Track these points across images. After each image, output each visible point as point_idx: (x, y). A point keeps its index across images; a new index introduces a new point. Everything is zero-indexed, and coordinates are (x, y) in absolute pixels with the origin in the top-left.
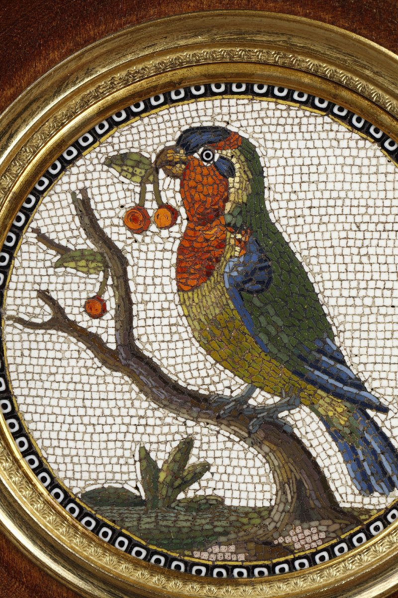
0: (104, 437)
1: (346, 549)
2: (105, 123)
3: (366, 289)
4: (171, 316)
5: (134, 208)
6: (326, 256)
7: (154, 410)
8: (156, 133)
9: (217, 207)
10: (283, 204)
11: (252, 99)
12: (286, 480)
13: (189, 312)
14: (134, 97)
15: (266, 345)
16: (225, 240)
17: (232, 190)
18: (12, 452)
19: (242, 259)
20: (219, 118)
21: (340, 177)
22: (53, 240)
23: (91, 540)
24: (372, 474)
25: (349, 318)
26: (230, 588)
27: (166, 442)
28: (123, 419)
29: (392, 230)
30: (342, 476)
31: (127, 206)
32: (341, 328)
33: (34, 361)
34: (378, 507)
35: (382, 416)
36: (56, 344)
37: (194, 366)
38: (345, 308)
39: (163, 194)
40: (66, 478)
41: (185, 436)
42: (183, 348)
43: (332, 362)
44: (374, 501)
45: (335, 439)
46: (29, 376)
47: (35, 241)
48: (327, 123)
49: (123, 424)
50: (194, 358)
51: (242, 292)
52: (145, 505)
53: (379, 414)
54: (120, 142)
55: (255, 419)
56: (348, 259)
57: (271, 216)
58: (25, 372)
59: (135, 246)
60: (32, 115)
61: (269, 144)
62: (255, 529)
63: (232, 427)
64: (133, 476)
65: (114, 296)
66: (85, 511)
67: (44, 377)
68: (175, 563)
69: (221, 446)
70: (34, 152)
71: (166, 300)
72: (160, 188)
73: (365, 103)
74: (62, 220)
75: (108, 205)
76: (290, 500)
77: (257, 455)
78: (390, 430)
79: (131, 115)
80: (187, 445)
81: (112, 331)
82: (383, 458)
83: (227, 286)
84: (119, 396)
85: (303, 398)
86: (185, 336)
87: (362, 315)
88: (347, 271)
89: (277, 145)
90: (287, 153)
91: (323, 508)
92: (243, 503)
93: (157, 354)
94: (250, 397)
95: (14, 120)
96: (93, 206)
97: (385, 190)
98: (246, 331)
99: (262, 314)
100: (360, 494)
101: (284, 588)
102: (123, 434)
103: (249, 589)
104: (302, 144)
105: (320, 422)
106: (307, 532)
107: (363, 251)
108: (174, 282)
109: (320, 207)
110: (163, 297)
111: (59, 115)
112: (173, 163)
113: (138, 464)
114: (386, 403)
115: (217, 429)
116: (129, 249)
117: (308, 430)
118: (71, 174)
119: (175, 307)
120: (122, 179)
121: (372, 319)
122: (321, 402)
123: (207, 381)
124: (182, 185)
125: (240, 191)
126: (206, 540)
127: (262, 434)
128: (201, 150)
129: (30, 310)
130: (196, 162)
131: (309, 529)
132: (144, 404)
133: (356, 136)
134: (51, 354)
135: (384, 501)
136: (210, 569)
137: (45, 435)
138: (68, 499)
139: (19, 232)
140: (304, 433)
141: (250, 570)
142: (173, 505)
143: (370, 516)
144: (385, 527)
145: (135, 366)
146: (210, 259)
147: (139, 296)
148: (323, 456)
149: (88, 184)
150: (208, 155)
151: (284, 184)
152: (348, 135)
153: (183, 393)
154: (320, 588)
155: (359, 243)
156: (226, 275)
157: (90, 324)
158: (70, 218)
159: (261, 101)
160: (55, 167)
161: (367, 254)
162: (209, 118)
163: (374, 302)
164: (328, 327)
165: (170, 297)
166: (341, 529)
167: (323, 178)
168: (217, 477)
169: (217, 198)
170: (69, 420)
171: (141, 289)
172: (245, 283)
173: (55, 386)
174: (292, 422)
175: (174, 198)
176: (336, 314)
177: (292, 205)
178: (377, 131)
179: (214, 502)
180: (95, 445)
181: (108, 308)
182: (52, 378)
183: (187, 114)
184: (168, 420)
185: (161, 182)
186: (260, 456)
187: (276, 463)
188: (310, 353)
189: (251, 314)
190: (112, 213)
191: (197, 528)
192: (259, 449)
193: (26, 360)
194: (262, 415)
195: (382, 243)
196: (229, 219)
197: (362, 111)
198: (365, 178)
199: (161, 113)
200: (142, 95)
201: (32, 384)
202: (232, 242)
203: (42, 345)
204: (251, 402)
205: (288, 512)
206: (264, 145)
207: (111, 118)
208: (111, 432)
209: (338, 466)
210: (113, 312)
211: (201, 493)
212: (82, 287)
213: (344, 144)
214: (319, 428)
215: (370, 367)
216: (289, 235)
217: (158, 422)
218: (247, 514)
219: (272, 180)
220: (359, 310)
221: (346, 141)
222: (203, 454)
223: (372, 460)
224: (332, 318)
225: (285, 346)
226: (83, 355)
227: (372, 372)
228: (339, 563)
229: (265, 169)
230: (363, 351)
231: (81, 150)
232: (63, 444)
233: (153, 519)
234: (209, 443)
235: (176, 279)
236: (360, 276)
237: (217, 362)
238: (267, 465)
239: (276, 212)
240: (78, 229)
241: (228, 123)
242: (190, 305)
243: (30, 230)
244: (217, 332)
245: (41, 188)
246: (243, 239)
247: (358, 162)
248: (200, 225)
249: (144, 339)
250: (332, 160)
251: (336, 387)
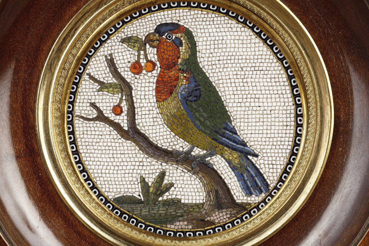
0: (123, 172)
1: (240, 222)
2: (120, 22)
3: (247, 98)
4: (153, 114)
5: (135, 63)
6: (227, 83)
7: (146, 158)
8: (145, 27)
9: (174, 61)
10: (206, 59)
11: (190, 9)
12: (210, 190)
13: (162, 111)
14: (134, 10)
15: (199, 126)
16: (178, 77)
17: (181, 53)
18: (79, 180)
19: (187, 86)
20: (174, 18)
21: (233, 45)
22: (96, 79)
23: (118, 220)
24: (252, 186)
25: (238, 113)
26: (185, 242)
27: (153, 173)
28: (132, 163)
29: (258, 70)
30: (237, 188)
31: (132, 62)
32: (235, 117)
33: (89, 136)
34: (254, 202)
35: (255, 159)
36: (99, 128)
37: (165, 137)
38: (236, 108)
39: (148, 55)
40: (106, 191)
41: (162, 170)
42: (160, 129)
43: (231, 134)
44: (253, 199)
45: (233, 170)
46: (87, 144)
47: (88, 79)
48: (226, 20)
49: (132, 165)
50: (165, 133)
51: (187, 102)
52: (144, 203)
53: (254, 158)
54: (127, 31)
55: (195, 162)
56: (237, 85)
57: (200, 65)
58: (85, 142)
59: (136, 80)
60: (86, 19)
61: (199, 31)
62: (196, 214)
63: (184, 166)
64: (137, 190)
65: (126, 105)
66: (115, 207)
67: (94, 144)
68: (158, 231)
69: (179, 174)
70: (87, 37)
71: (151, 106)
72: (147, 53)
73: (244, 10)
74: (101, 69)
75: (122, 61)
76: (212, 200)
77: (196, 179)
78: (259, 165)
79: (133, 18)
80: (162, 175)
81: (126, 121)
82: (256, 178)
83: (180, 99)
84: (130, 152)
85: (217, 151)
86: (160, 123)
87: (245, 111)
88: (237, 90)
89: (203, 31)
90: (207, 35)
91: (228, 203)
92: (190, 202)
93: (147, 131)
94: (192, 151)
95: (78, 22)
96: (115, 62)
97: (255, 51)
98: (189, 120)
99: (197, 111)
100: (246, 196)
101: (211, 241)
102: (132, 170)
103: (194, 242)
104: (214, 30)
105: (226, 162)
106: (221, 215)
107: (245, 80)
108: (155, 97)
109: (223, 60)
110: (149, 105)
111: (98, 19)
112: (153, 41)
113: (140, 184)
114: (257, 153)
115: (177, 166)
116: (133, 82)
117: (220, 166)
118: (105, 47)
119: (155, 109)
120: (129, 49)
121: (250, 112)
122: (226, 153)
123: (171, 144)
124: (157, 51)
125: (185, 53)
126: (173, 219)
127: (198, 169)
128: (166, 34)
129: (86, 112)
130: (164, 40)
131: (222, 213)
132: (141, 156)
133: (240, 26)
134: (97, 133)
135: (258, 199)
136: (175, 233)
137: (95, 171)
138: (107, 201)
139: (80, 75)
140: (218, 168)
141: (194, 233)
142: (157, 203)
143: (251, 206)
144: (258, 211)
145: (137, 137)
146: (171, 86)
147: (138, 104)
148: (228, 178)
149: (113, 51)
150: (170, 37)
151: (206, 49)
152: (236, 25)
153: (160, 150)
154: (228, 241)
155: (242, 77)
156: (179, 93)
157: (115, 118)
158: (104, 68)
159: (194, 10)
160: (97, 44)
161: (247, 82)
162: (170, 19)
163: (250, 105)
164: (229, 117)
165: (153, 104)
166: (237, 212)
167: (225, 46)
168: (177, 189)
169: (174, 57)
170: (106, 164)
171: (139, 101)
172: (188, 97)
173: (99, 148)
174: (212, 163)
175: (154, 57)
176: (232, 110)
177: (210, 59)
178: (250, 23)
179: (176, 201)
180: (119, 176)
181: (123, 110)
182: (98, 144)
183: (159, 17)
184: (153, 163)
185: (147, 50)
186: (198, 179)
187: (205, 182)
188: (220, 129)
189: (192, 111)
190: (124, 65)
191: (169, 214)
192: (197, 176)
193: (85, 136)
194: (198, 159)
195: (254, 76)
196: (180, 67)
197: (243, 14)
198: (245, 46)
199: (147, 17)
200: (138, 9)
201: (88, 147)
202: (182, 77)
203: (93, 129)
204: (193, 153)
205: (212, 205)
206: (196, 31)
207: (123, 20)
208: (126, 169)
209: (235, 183)
210: (126, 112)
211: (170, 197)
212: (111, 101)
213: (234, 29)
214: (225, 165)
215: (249, 136)
216: (209, 74)
217: (149, 164)
218: (192, 206)
219: (200, 48)
220: (243, 109)
221: (236, 28)
222: (170, 179)
223: (251, 180)
224: (230, 113)
225: (208, 127)
226: (112, 133)
227: (250, 138)
228: (237, 228)
229: (197, 42)
230: (246, 128)
231: (109, 35)
232: (104, 175)
233: (147, 210)
234: (173, 173)
235: (156, 96)
236: (243, 92)
237: (176, 135)
238: (201, 183)
239: (202, 63)
240: (108, 73)
241: (179, 21)
242: (162, 108)
243: (86, 74)
244: (176, 121)
245: (90, 54)
246: (187, 76)
247: (241, 38)
248: (166, 70)
249: (141, 125)
250: (229, 37)
251: (233, 145)
